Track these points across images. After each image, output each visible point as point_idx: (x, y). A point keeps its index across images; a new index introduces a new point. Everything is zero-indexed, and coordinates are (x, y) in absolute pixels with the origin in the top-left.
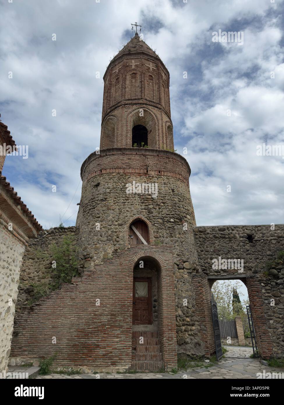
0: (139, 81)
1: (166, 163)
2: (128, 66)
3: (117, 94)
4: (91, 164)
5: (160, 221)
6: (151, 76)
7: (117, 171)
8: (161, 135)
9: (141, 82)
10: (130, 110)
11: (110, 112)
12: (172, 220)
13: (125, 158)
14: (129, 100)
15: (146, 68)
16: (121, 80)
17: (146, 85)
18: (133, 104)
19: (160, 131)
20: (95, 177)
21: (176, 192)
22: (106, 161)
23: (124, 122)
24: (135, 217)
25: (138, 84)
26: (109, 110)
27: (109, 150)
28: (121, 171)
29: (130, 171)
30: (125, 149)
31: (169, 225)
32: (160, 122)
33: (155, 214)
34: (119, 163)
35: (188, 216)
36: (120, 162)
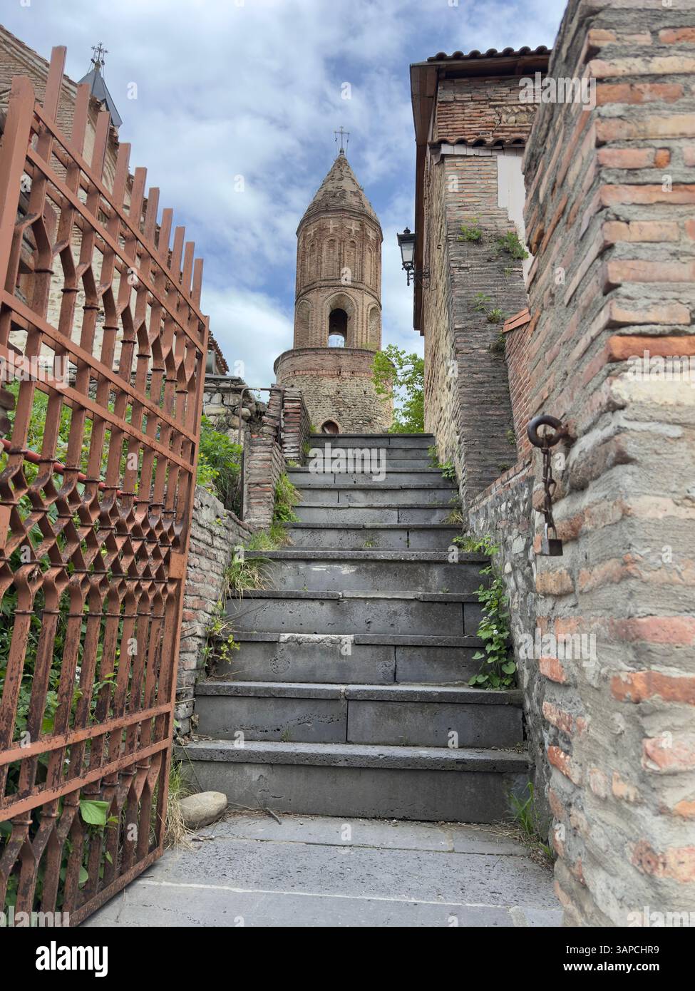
0: (337, 252)
1: (361, 362)
2: (324, 229)
3: (312, 268)
4: (285, 363)
5: (350, 422)
6: (353, 242)
7: (310, 372)
8: (360, 325)
9: (340, 254)
10: (326, 295)
11: (305, 293)
12: (361, 422)
13: (318, 358)
14: (325, 280)
15: (347, 231)
16: (316, 248)
17: (346, 257)
18: (329, 287)
19: (360, 319)
20: (289, 378)
21: (368, 394)
22: (299, 361)
23: (319, 310)
24: (326, 419)
25: (336, 257)
26: (303, 291)
27: (302, 350)
28: (314, 373)
29: (322, 372)
30: (318, 349)
31: (357, 426)
32: (360, 308)
33: (345, 416)
34: (312, 364)
35: (379, 418)
36: (312, 362)
